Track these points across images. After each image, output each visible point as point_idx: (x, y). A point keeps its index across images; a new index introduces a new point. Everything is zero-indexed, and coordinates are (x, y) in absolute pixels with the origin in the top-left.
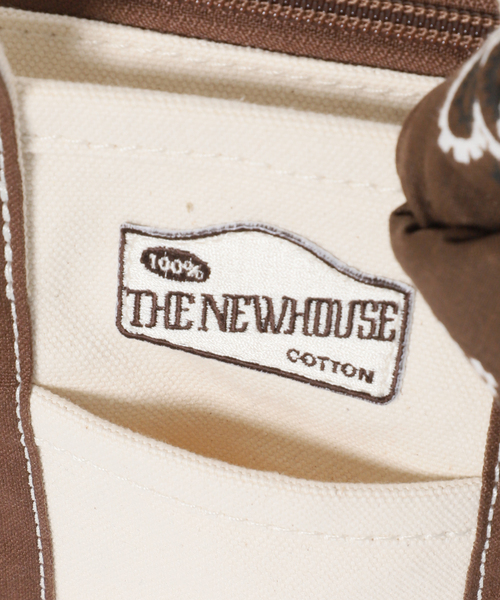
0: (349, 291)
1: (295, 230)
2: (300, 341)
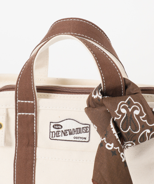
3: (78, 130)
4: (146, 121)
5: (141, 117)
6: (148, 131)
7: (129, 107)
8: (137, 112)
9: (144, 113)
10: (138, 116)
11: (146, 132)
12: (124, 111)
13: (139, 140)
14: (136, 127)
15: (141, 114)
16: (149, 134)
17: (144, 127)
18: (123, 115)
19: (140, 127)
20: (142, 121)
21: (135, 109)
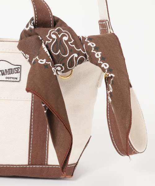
0: (13, 67)
1: (6, 60)
2: (7, 76)
3: (10, 71)
4: (74, 46)
5: (69, 43)
6: (76, 55)
7: (58, 34)
8: (65, 38)
9: (72, 39)
10: (67, 42)
11: (74, 56)
12: (54, 36)
13: (67, 64)
14: (65, 51)
15: (69, 40)
16: (76, 58)
17: (72, 51)
18: (53, 39)
19: (68, 51)
20: (70, 46)
21: (63, 36)
